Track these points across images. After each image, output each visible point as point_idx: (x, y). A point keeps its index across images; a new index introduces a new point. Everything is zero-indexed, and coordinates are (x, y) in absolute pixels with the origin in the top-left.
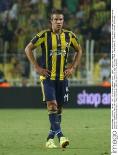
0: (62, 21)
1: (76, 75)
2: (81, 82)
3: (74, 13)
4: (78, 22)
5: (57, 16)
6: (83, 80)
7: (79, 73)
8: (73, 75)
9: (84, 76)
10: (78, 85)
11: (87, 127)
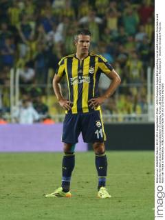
0: (89, 43)
1: (135, 110)
2: (141, 119)
3: (133, 35)
4: (138, 45)
5: (84, 38)
6: (144, 115)
7: (138, 107)
8: (131, 110)
9: (145, 111)
10: (138, 122)
11: (148, 173)
